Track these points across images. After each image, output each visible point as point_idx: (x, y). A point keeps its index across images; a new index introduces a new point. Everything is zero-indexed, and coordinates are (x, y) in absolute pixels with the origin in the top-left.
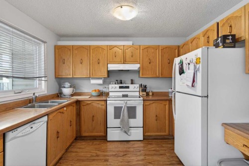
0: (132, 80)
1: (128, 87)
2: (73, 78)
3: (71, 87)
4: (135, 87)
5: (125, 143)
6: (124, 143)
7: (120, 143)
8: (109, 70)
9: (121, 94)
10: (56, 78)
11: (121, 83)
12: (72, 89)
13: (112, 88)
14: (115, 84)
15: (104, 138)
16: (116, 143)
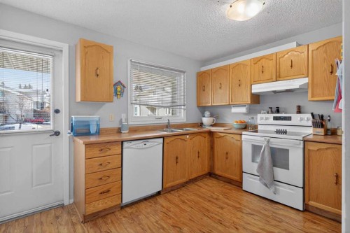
0: (299, 107)
1: (289, 119)
2: (212, 106)
3: (211, 117)
4: (301, 120)
5: (267, 202)
6: (264, 201)
7: (258, 198)
8: (253, 92)
9: (274, 128)
10: (198, 107)
11: (278, 111)
12: (212, 118)
13: (262, 119)
14: (268, 113)
15: (238, 184)
16: (252, 197)
